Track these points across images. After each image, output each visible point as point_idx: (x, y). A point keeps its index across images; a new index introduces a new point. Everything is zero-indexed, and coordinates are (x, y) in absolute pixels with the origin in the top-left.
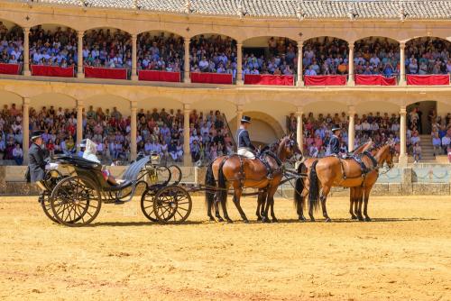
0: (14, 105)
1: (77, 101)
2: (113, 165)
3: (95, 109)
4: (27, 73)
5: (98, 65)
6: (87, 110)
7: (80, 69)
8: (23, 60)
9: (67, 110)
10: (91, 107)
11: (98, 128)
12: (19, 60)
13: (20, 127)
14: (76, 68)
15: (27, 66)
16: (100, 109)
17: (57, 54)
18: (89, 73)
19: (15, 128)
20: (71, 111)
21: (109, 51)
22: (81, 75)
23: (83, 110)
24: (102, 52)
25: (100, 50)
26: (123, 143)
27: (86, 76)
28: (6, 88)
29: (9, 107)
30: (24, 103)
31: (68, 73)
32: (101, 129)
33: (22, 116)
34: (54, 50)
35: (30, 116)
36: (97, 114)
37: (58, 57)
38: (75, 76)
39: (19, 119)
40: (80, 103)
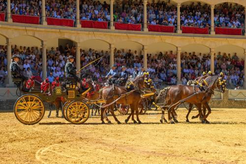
0: (171, 52)
1: (210, 49)
2: (235, 89)
3: (222, 54)
4: (180, 31)
5: (223, 27)
6: (217, 54)
7: (213, 29)
8: (177, 24)
9: (205, 55)
10: (220, 53)
11: (224, 66)
12: (174, 24)
13: (175, 65)
14: (210, 28)
15: (179, 27)
16: (225, 54)
17: (198, 20)
18: (218, 31)
19: (171, 65)
20: (207, 55)
21: (230, 18)
22: (213, 33)
23: (215, 54)
24: (226, 18)
25: (224, 17)
26: (239, 75)
27: (216, 33)
28: (167, 41)
29: (168, 53)
30: (177, 50)
31: (205, 31)
32: (225, 67)
33: (176, 58)
34: (196, 17)
35: (181, 59)
36: (223, 57)
37: (199, 21)
38: (209, 34)
39: (174, 60)
40: (212, 50)
